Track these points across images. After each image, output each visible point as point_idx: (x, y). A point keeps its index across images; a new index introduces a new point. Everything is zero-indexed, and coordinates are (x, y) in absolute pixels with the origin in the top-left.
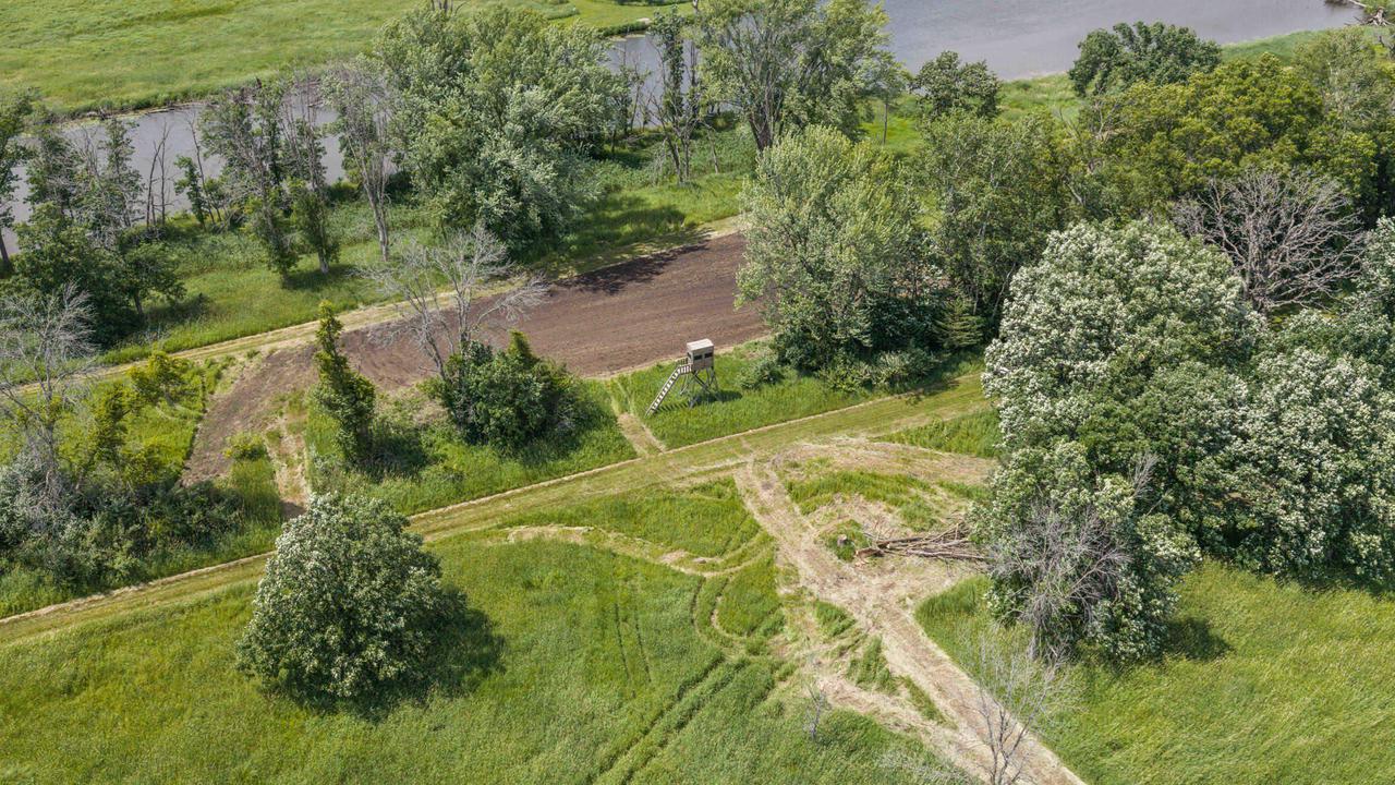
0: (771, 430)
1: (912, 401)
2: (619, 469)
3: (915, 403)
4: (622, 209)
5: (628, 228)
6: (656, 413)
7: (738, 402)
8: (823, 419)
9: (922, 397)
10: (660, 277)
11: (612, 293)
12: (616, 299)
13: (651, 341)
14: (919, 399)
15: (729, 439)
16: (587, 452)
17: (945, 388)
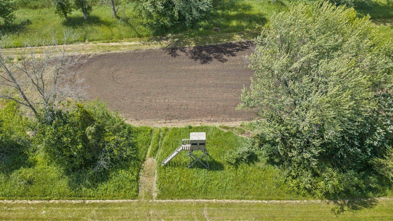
0: (227, 204)
1: (336, 210)
2: (121, 205)
3: (338, 212)
4: (238, 11)
5: (234, 23)
6: (166, 165)
7: (219, 173)
8: (266, 206)
9: (346, 208)
10: (233, 58)
11: (204, 62)
12: (204, 66)
13: (201, 103)
14: (343, 210)
15: (198, 203)
16: (109, 186)
17: (365, 205)
